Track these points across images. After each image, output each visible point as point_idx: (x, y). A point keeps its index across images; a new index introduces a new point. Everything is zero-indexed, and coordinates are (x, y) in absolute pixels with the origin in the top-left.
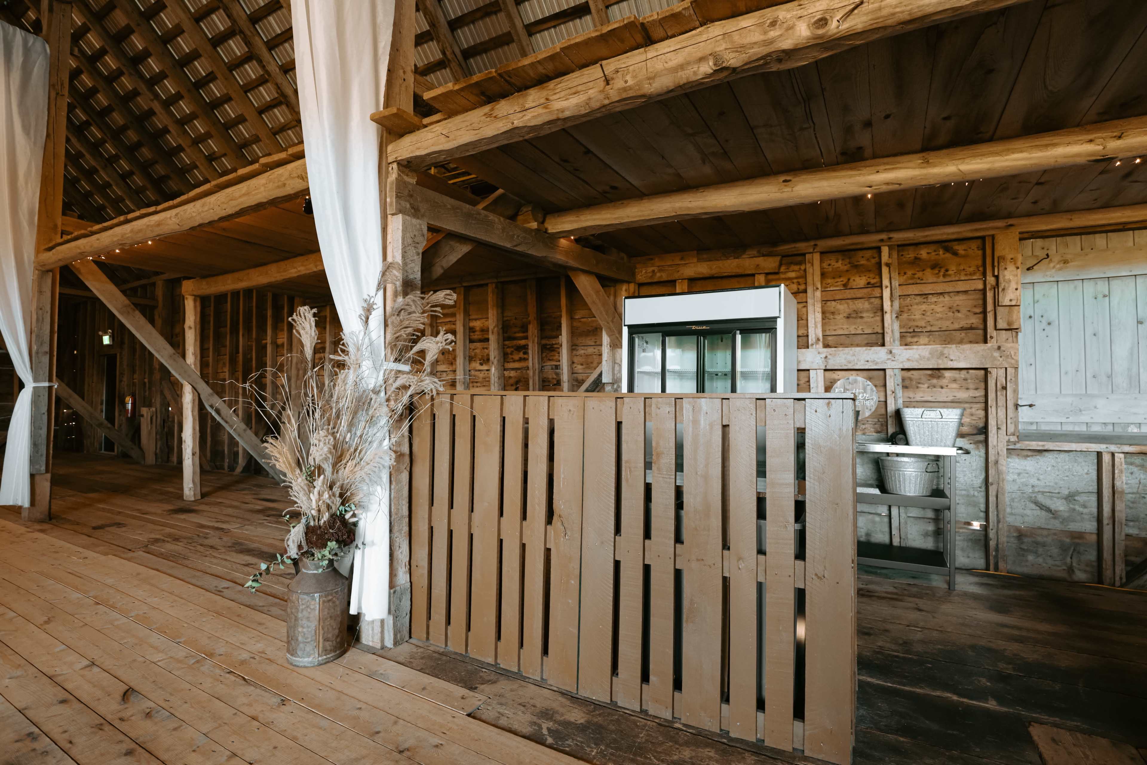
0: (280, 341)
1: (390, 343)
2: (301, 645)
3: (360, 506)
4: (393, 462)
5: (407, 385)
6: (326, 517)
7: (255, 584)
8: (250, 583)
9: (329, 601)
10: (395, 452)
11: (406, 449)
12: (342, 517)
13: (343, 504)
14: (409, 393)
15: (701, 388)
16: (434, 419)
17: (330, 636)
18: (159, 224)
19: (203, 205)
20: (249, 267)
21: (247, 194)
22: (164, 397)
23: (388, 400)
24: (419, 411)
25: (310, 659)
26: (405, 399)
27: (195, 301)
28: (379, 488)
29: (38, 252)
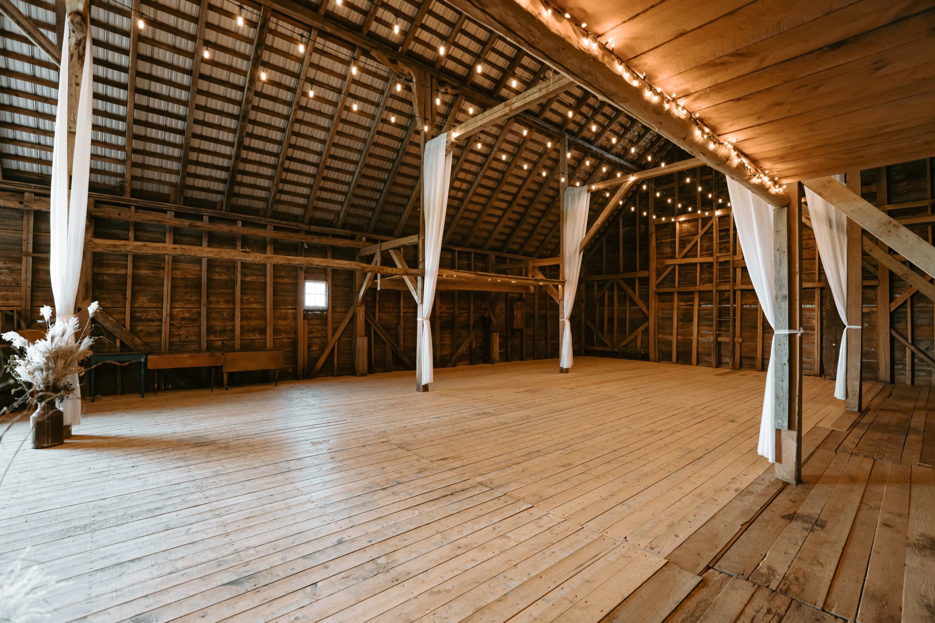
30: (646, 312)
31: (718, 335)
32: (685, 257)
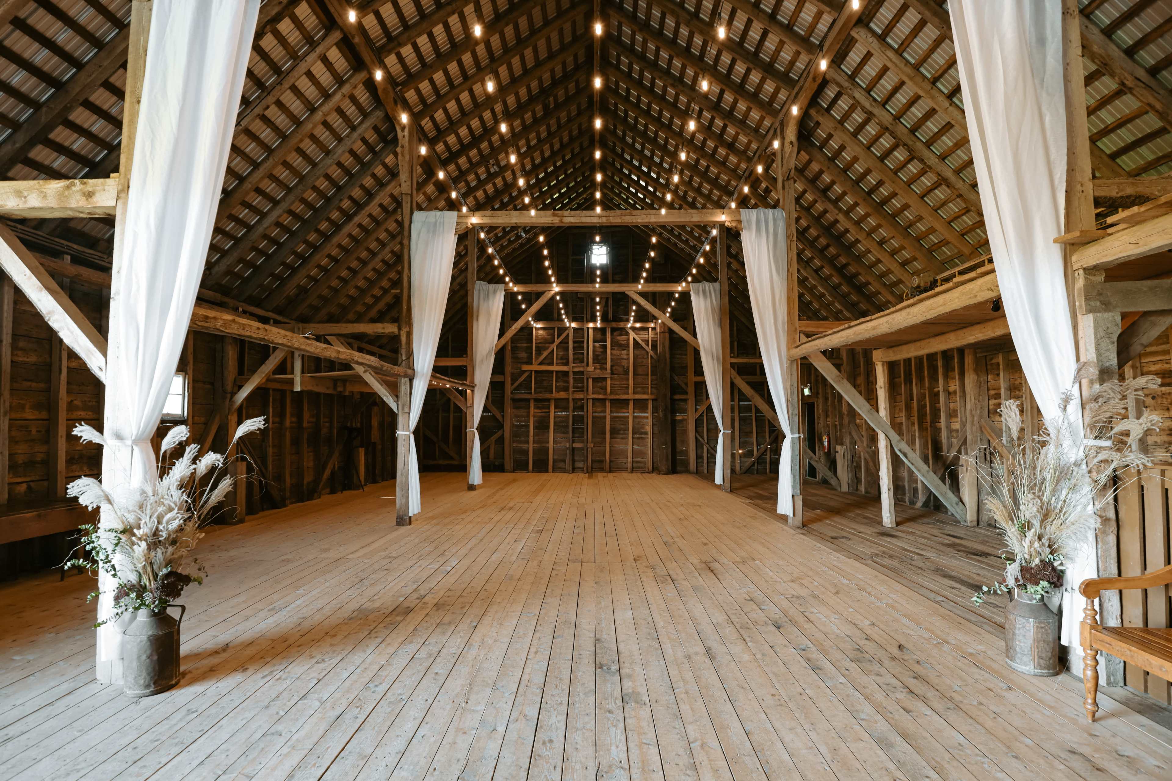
0: (951, 389)
1: (1088, 425)
2: (1019, 655)
3: (1067, 558)
4: (1098, 525)
5: (1110, 459)
6: (1037, 561)
7: (978, 600)
8: (975, 598)
9: (1042, 628)
10: (1101, 517)
11: (1112, 514)
12: (1050, 563)
13: (1051, 553)
14: (1113, 466)
16: (1143, 491)
17: (1044, 655)
18: (874, 328)
19: (908, 314)
20: (929, 337)
21: (944, 304)
22: (852, 438)
23: (1090, 472)
24: (1124, 483)
25: (1027, 668)
26: (1109, 471)
27: (883, 365)
28: (1085, 546)
29: (788, 349)
30: (501, 420)
31: (573, 442)
32: (541, 364)
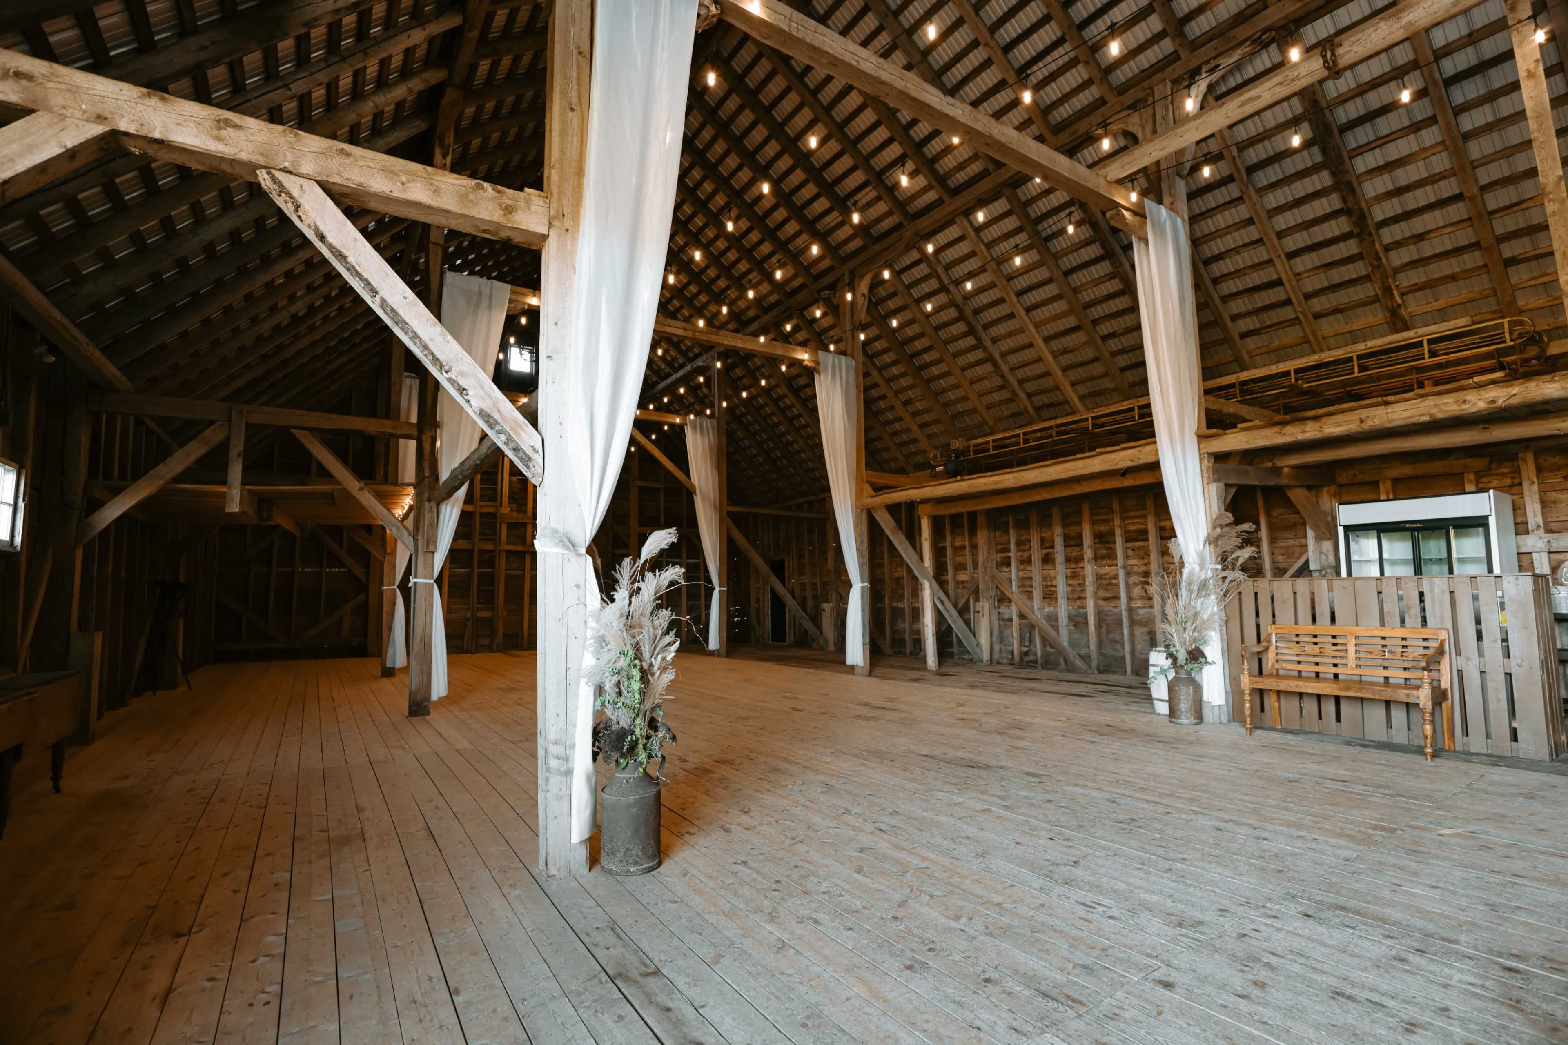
2: (1184, 713)
15: (1418, 571)
16: (1241, 595)
17: (1197, 710)
25: (1189, 721)
27: (929, 518)
29: (858, 498)
31: (478, 609)
